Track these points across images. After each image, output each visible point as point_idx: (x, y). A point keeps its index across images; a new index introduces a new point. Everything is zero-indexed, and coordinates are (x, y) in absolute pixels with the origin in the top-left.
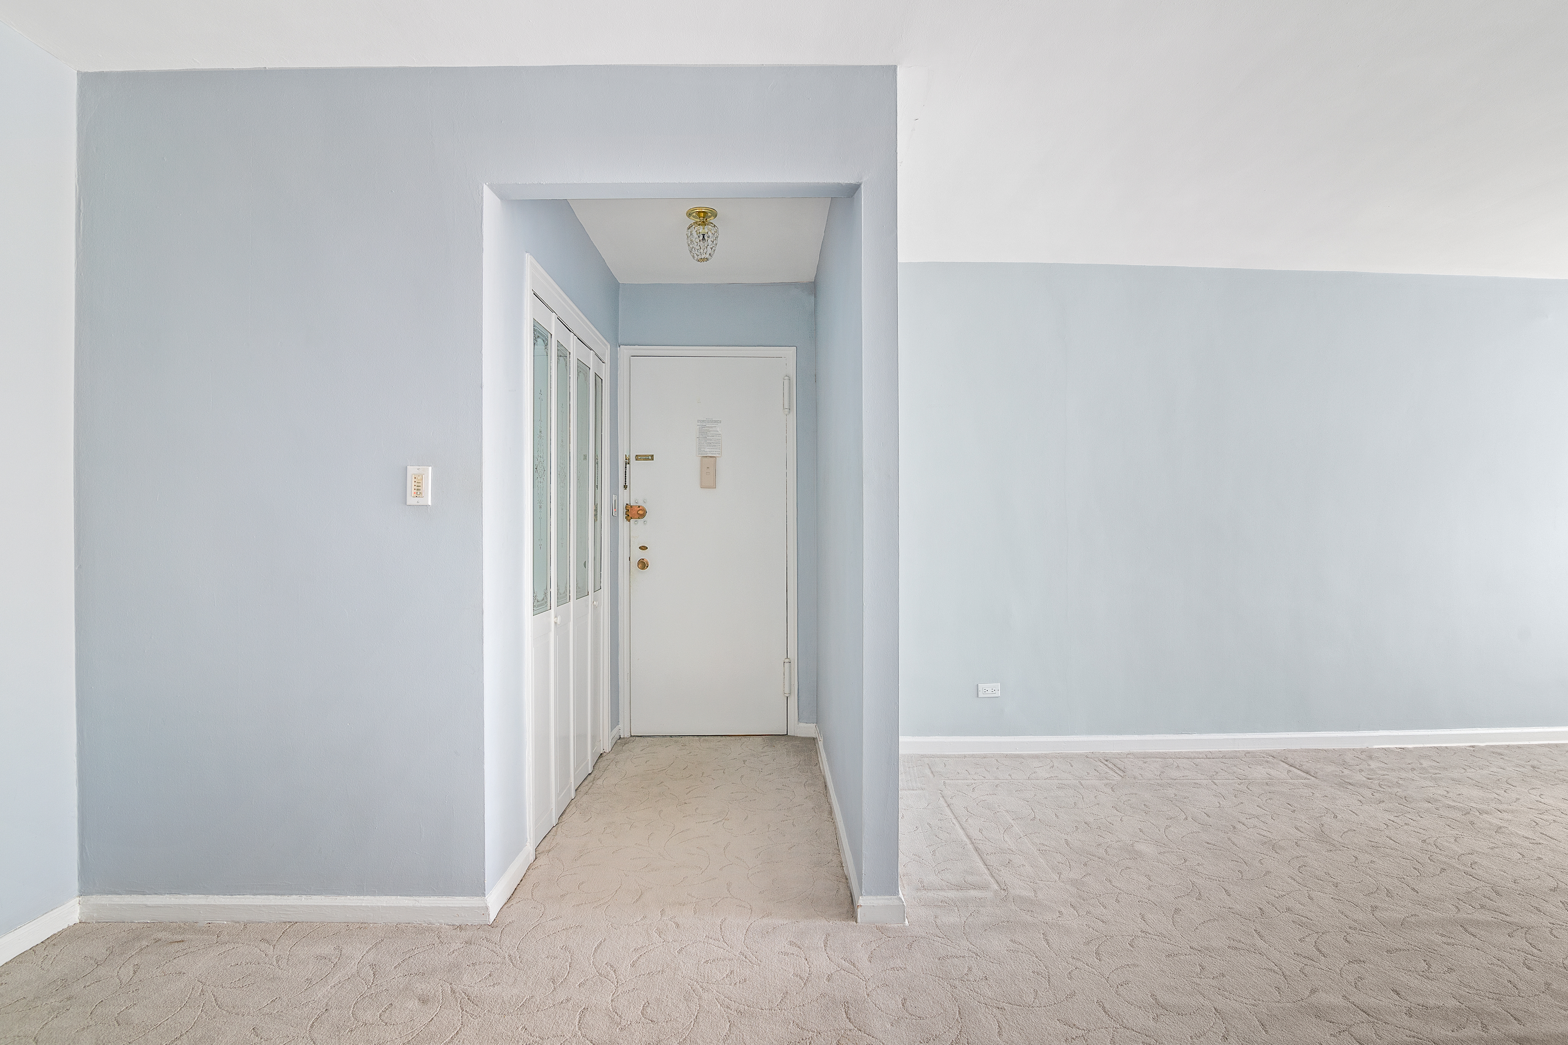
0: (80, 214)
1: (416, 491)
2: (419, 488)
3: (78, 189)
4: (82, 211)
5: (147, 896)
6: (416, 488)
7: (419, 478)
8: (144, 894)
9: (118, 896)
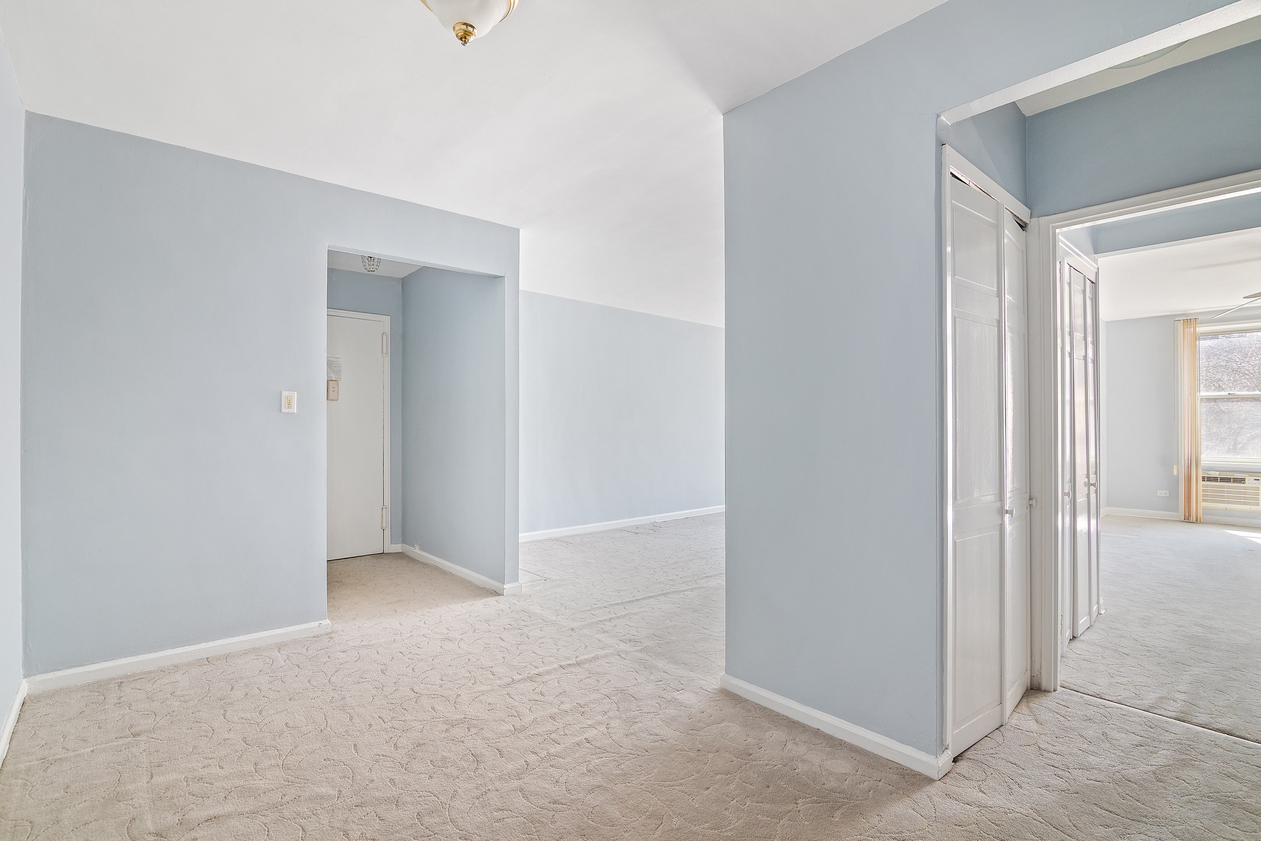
0: (27, 209)
1: (288, 405)
2: (290, 403)
3: (24, 191)
4: (28, 207)
5: (86, 666)
6: (288, 403)
7: (290, 398)
8: (83, 665)
9: (60, 671)
